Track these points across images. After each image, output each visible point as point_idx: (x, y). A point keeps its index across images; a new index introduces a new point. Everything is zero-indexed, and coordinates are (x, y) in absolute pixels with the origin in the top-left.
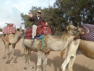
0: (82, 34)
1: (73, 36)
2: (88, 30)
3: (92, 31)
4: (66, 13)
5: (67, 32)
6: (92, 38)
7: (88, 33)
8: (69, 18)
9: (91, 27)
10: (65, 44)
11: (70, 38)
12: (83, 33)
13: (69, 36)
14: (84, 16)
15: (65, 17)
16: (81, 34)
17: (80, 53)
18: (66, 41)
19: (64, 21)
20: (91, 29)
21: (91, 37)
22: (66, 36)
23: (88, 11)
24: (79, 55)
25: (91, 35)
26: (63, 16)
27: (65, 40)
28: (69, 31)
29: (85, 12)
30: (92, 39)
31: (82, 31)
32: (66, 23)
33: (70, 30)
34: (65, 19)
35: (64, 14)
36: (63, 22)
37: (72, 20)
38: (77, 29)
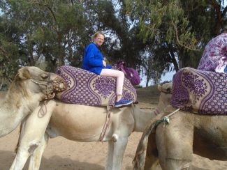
0: (59, 87)
1: (37, 93)
2: (71, 79)
3: (80, 81)
4: (29, 34)
5: (20, 85)
6: (79, 97)
7: (71, 86)
8: (35, 47)
9: (77, 74)
10: (14, 118)
11: (28, 101)
12: (61, 86)
13: (26, 95)
14: (70, 46)
15: (26, 42)
16: (57, 89)
17: (55, 135)
18: (18, 107)
19: (21, 53)
20: (77, 79)
21: (77, 97)
22: (17, 96)
23: (79, 38)
24: (52, 139)
25: (77, 92)
26: (19, 40)
27: (14, 106)
28: (25, 82)
29: (72, 38)
30: (79, 99)
31: (60, 82)
32: (29, 59)
33: (28, 78)
34: (26, 48)
35: (22, 36)
36: (18, 54)
37: (43, 53)
38: (46, 77)
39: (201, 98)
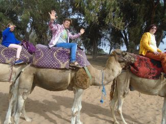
39: (38, 60)
